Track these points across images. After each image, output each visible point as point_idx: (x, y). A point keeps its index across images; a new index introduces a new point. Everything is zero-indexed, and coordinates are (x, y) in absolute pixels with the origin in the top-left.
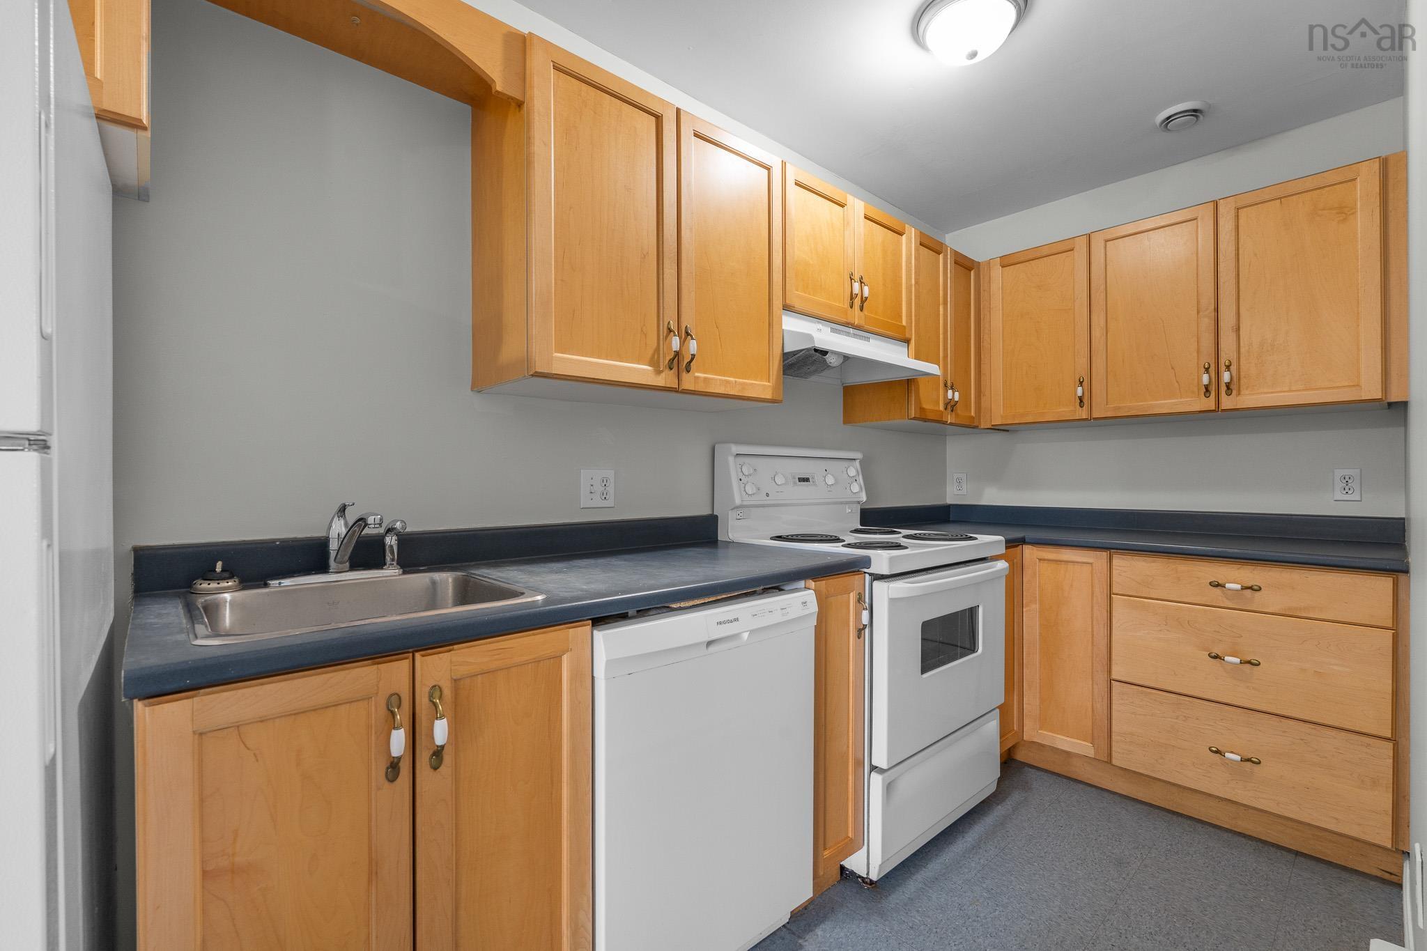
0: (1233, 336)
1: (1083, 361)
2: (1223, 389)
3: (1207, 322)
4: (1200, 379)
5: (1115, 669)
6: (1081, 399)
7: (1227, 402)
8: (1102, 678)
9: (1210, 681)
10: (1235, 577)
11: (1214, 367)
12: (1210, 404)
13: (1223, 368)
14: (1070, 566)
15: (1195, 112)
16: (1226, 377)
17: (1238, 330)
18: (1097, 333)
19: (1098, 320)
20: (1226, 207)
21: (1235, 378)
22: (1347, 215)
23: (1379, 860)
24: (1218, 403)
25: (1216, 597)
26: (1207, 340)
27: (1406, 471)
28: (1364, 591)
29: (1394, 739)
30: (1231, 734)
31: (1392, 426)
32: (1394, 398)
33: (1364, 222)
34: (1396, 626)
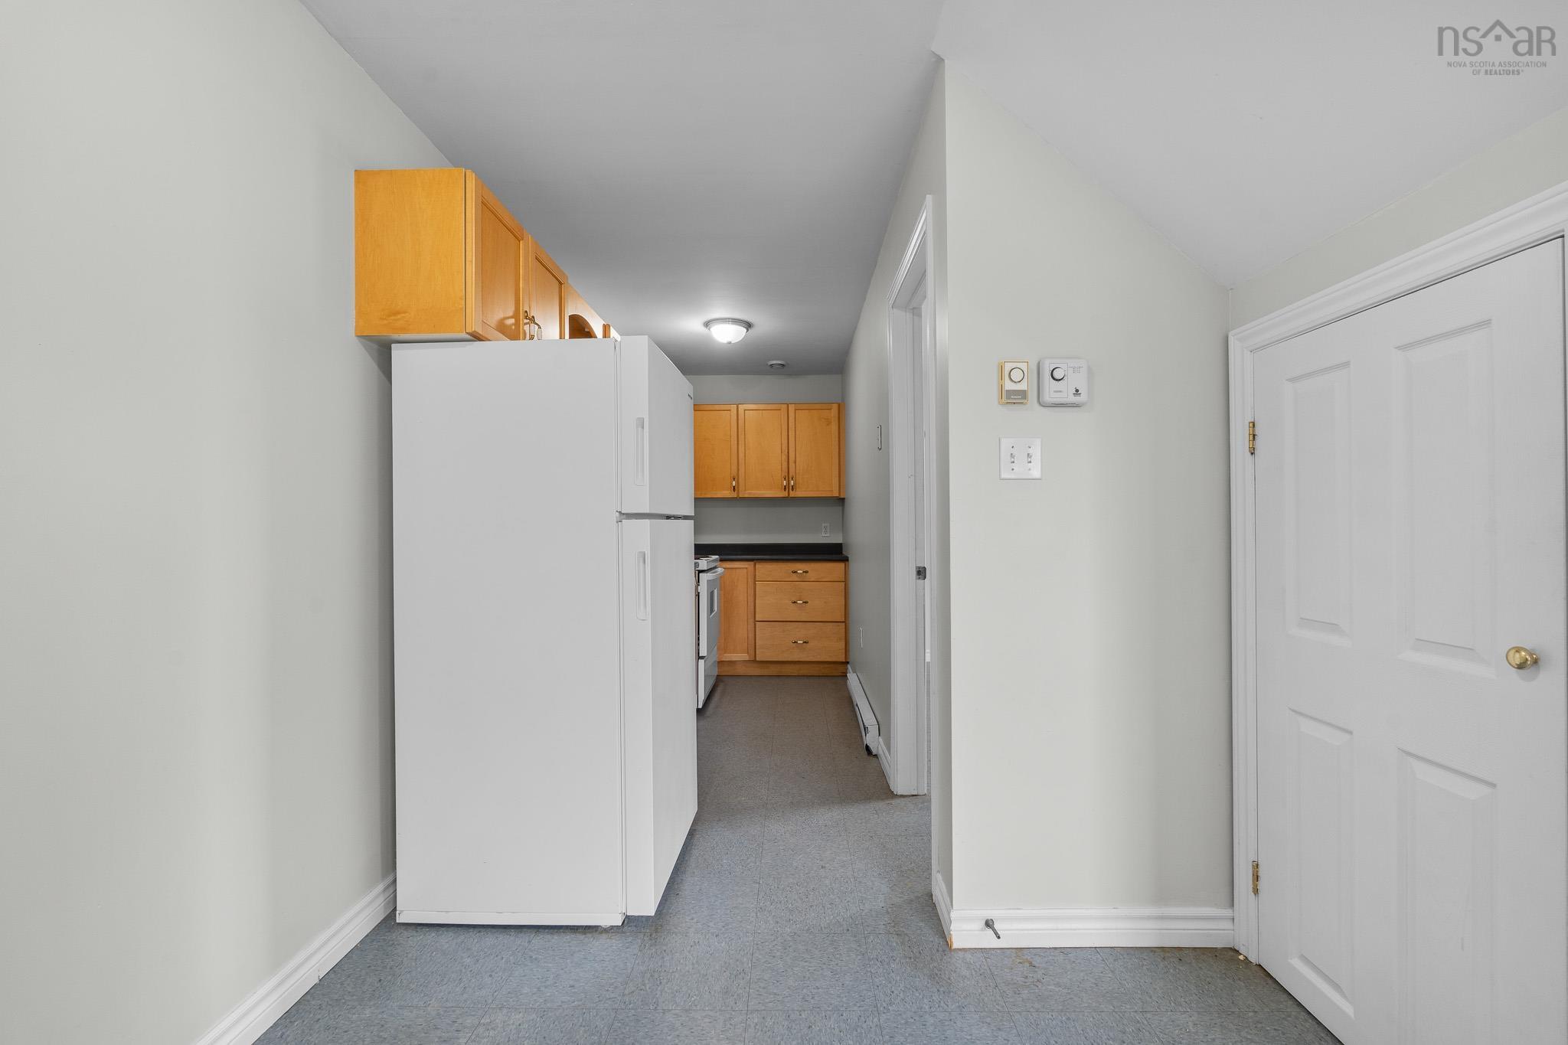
0: (794, 464)
1: (734, 468)
2: (791, 488)
3: (784, 457)
4: (782, 483)
5: (757, 616)
6: (734, 487)
7: (792, 494)
8: (751, 621)
9: (793, 613)
10: (800, 567)
11: (787, 478)
12: (784, 494)
13: (790, 479)
14: (738, 571)
15: (783, 365)
16: (792, 483)
17: (795, 462)
18: (741, 455)
19: (741, 449)
20: (792, 408)
21: (795, 484)
22: (829, 423)
23: (841, 668)
24: (789, 494)
25: (794, 577)
26: (785, 464)
27: (843, 524)
28: (834, 569)
29: (845, 622)
30: (800, 633)
31: (841, 508)
32: (842, 497)
33: (834, 427)
34: (846, 581)
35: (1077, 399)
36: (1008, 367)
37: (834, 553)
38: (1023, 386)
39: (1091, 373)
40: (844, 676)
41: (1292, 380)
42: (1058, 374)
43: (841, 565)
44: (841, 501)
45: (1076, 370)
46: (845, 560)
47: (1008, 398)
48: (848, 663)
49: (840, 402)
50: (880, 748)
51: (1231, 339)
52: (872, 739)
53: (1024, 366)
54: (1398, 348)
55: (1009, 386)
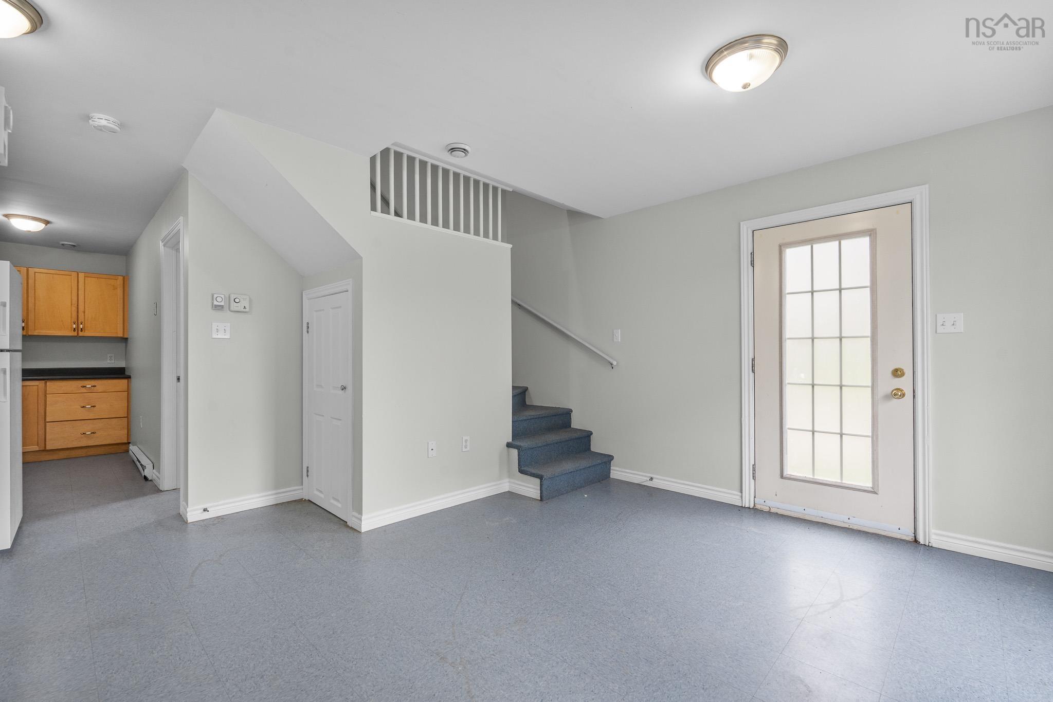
0: (83, 314)
1: (24, 313)
2: (80, 329)
3: (74, 309)
4: (73, 326)
5: (47, 418)
6: (23, 327)
7: (81, 334)
8: (41, 422)
9: (82, 415)
10: (89, 384)
11: (77, 322)
12: (75, 334)
13: (80, 324)
15: (74, 246)
16: (81, 326)
17: (84, 312)
18: (31, 305)
19: (31, 301)
20: (81, 276)
21: (84, 327)
22: (115, 288)
23: (124, 447)
24: (78, 334)
25: (84, 390)
26: (75, 314)
27: (126, 354)
28: (121, 383)
29: (128, 417)
30: (87, 428)
31: (124, 344)
32: (125, 337)
33: (119, 291)
34: (128, 390)
35: (245, 310)
36: (215, 296)
37: (119, 373)
38: (222, 304)
39: (250, 301)
40: (127, 451)
41: (316, 311)
42: (237, 300)
43: (125, 381)
44: (125, 340)
45: (244, 299)
46: (129, 377)
47: (215, 307)
48: (130, 443)
49: (124, 275)
50: (154, 475)
51: (303, 294)
52: (148, 472)
53: (223, 296)
54: (332, 308)
55: (215, 303)
